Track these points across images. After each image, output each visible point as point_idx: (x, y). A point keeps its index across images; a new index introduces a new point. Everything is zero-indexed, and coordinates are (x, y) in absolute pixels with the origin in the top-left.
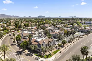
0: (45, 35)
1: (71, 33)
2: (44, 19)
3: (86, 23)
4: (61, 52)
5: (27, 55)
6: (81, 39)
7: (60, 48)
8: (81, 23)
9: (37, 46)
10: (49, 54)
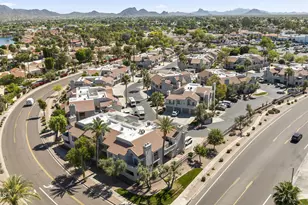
0: (149, 100)
1: (240, 92)
2: (144, 22)
3: (294, 41)
4: (207, 178)
5: (92, 195)
6: (275, 116)
7: (203, 160)
8: (275, 39)
9: (123, 164)
10: (166, 190)
